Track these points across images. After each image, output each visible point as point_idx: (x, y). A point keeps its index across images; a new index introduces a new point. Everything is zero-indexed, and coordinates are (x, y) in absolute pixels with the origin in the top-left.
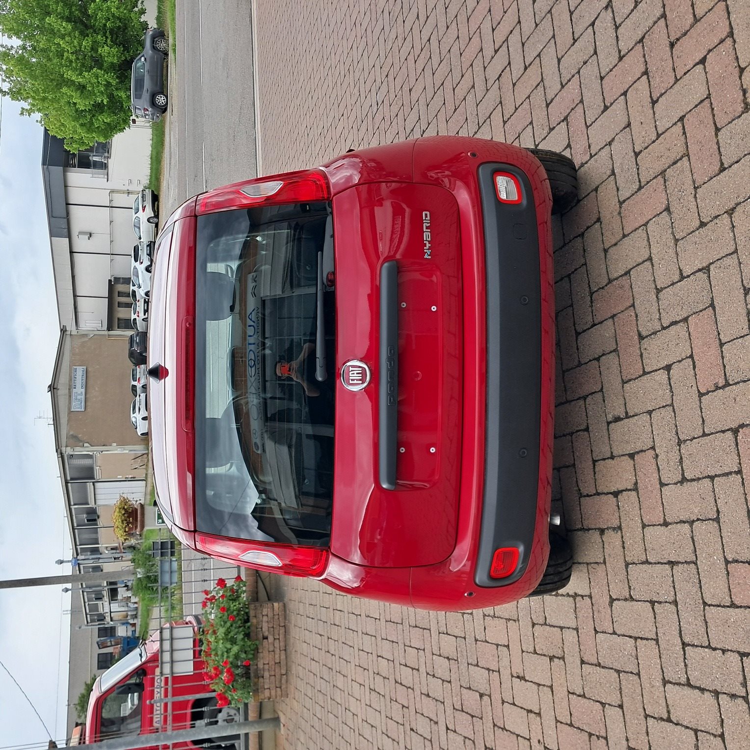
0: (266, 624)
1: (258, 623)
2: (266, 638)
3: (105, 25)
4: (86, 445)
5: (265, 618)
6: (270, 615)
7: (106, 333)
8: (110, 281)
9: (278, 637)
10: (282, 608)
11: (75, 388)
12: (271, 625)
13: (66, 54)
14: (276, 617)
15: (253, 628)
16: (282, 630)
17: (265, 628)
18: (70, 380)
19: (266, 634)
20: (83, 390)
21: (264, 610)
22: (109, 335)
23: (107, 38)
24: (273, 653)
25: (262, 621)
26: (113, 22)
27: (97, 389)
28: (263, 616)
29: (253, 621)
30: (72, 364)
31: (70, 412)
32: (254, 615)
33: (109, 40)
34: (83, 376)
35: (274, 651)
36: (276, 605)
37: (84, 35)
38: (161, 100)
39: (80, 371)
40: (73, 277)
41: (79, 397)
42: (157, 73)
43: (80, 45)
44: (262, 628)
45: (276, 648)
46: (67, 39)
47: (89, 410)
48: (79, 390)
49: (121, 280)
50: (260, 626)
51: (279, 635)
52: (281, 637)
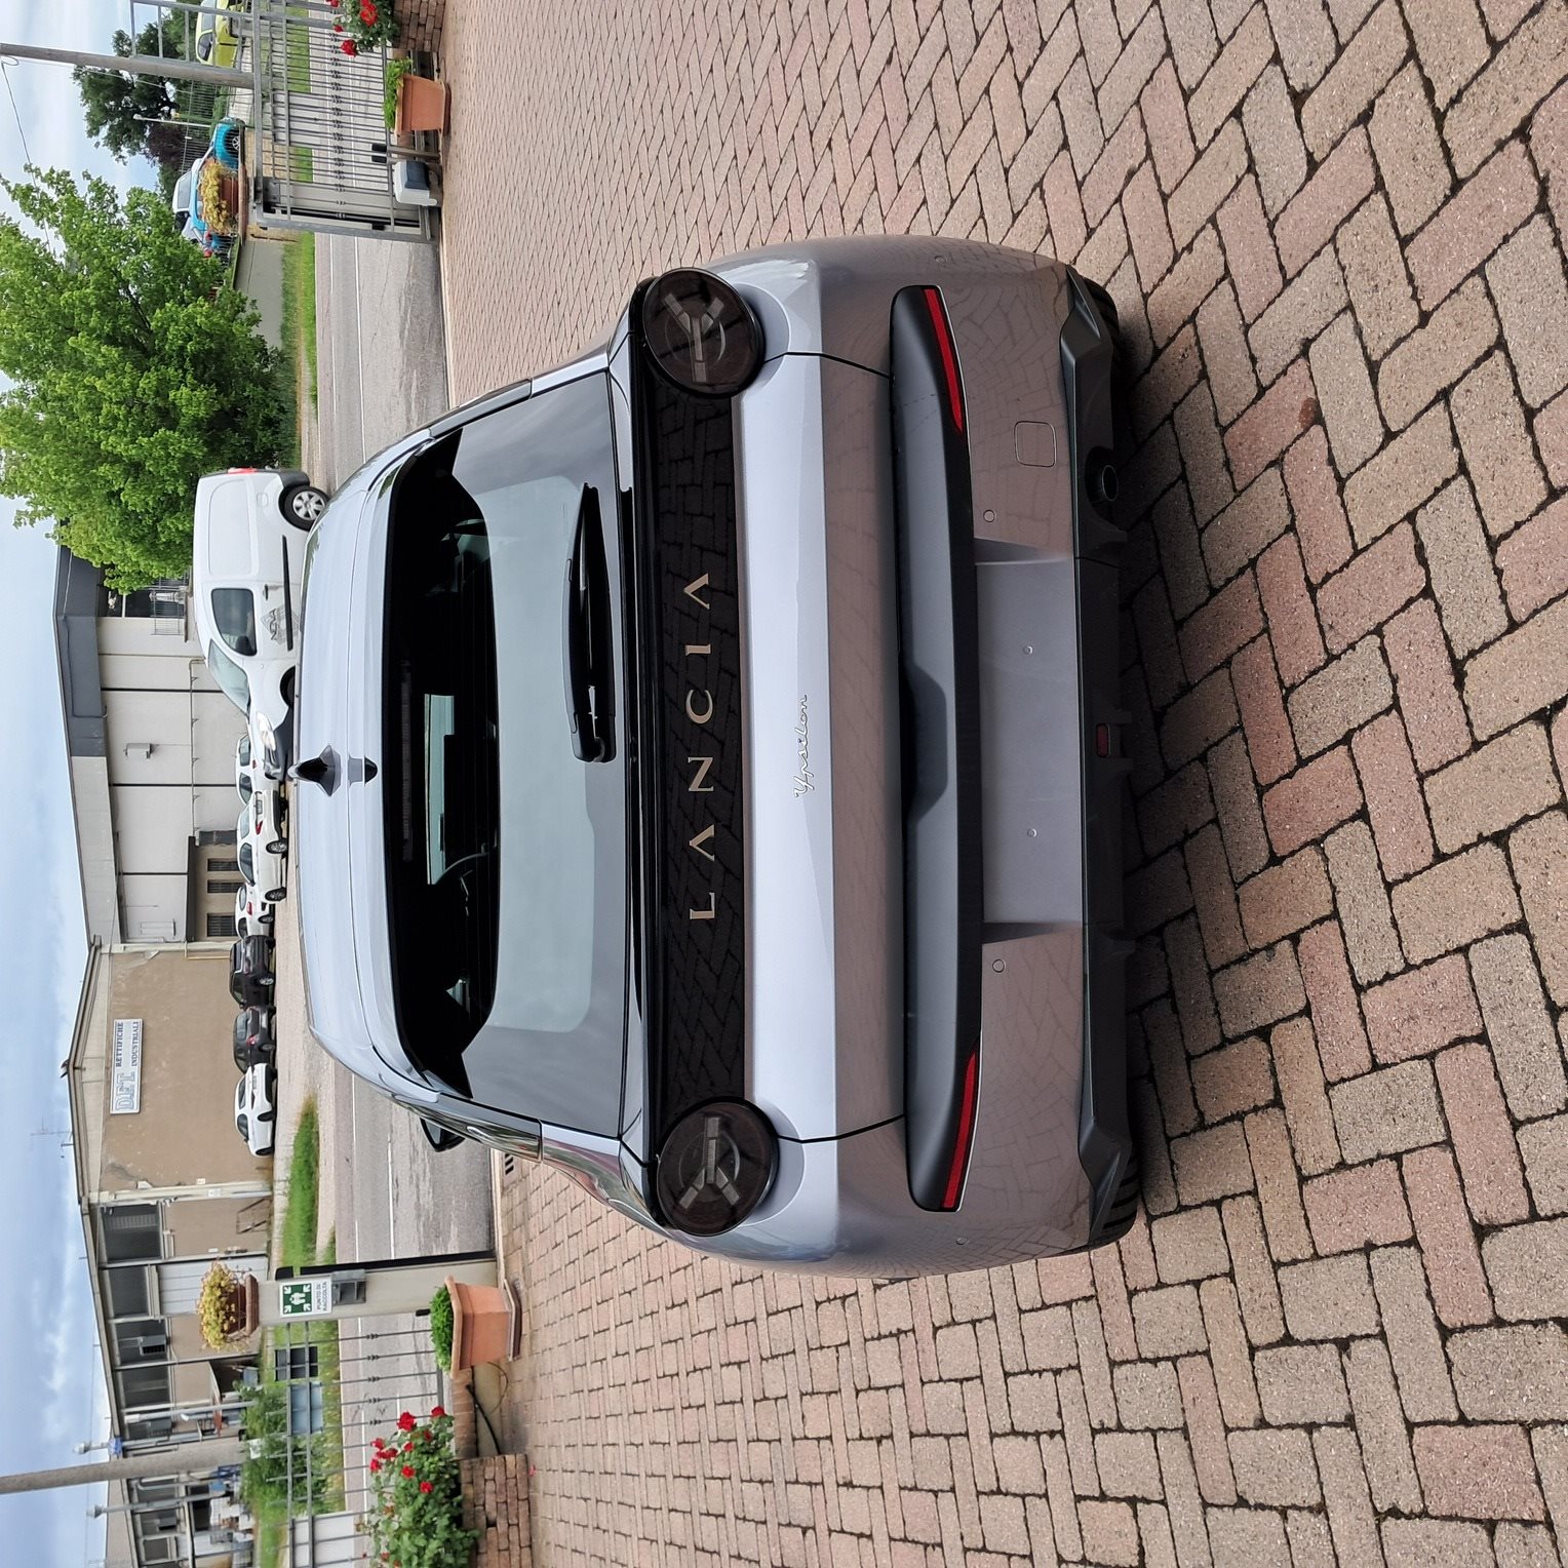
0: (493, 1497)
1: (476, 1495)
2: (491, 1524)
4: (142, 1184)
5: (490, 1486)
6: (500, 1478)
7: (184, 947)
8: (192, 839)
9: (516, 1522)
10: (521, 1464)
11: (119, 1065)
12: (502, 1499)
13: (105, 407)
14: (512, 1482)
15: (467, 1506)
16: (523, 1508)
17: (490, 1506)
18: (109, 1048)
19: (493, 1515)
20: (136, 1070)
21: (487, 1469)
22: (189, 951)
23: (185, 371)
24: (506, 1553)
25: (484, 1492)
27: (164, 1064)
28: (486, 1480)
29: (468, 1491)
30: (113, 1014)
31: (109, 1117)
32: (469, 1480)
33: (189, 377)
34: (135, 1039)
35: (508, 1549)
36: (510, 1458)
37: (142, 368)
39: (130, 1029)
40: (116, 835)
41: (127, 1084)
43: (134, 387)
44: (484, 1505)
45: (513, 1543)
46: (109, 376)
47: (148, 1110)
48: (128, 1070)
49: (215, 837)
50: (481, 1502)
51: (517, 1517)
52: (523, 1520)
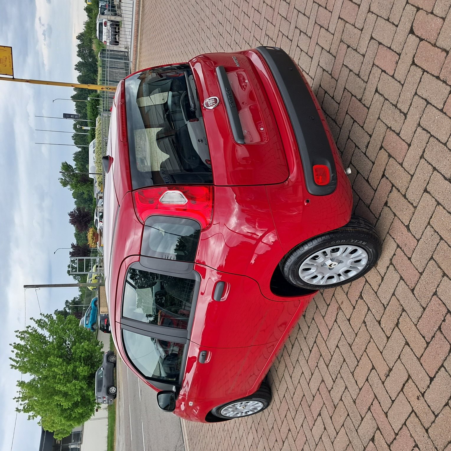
3: (81, 356)
23: (81, 363)
26: (85, 354)
37: (68, 364)
38: (113, 390)
42: (110, 374)
43: (66, 369)
46: (59, 367)
